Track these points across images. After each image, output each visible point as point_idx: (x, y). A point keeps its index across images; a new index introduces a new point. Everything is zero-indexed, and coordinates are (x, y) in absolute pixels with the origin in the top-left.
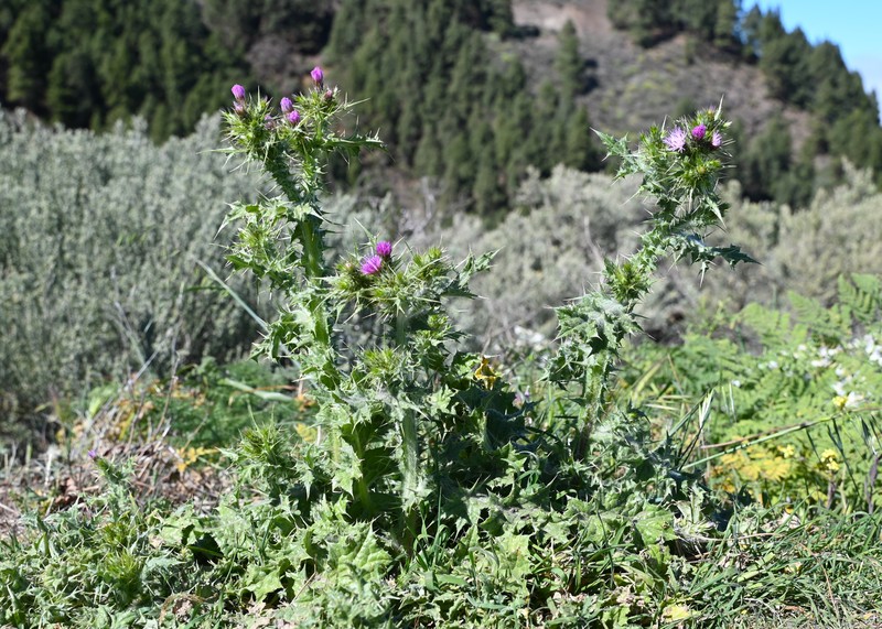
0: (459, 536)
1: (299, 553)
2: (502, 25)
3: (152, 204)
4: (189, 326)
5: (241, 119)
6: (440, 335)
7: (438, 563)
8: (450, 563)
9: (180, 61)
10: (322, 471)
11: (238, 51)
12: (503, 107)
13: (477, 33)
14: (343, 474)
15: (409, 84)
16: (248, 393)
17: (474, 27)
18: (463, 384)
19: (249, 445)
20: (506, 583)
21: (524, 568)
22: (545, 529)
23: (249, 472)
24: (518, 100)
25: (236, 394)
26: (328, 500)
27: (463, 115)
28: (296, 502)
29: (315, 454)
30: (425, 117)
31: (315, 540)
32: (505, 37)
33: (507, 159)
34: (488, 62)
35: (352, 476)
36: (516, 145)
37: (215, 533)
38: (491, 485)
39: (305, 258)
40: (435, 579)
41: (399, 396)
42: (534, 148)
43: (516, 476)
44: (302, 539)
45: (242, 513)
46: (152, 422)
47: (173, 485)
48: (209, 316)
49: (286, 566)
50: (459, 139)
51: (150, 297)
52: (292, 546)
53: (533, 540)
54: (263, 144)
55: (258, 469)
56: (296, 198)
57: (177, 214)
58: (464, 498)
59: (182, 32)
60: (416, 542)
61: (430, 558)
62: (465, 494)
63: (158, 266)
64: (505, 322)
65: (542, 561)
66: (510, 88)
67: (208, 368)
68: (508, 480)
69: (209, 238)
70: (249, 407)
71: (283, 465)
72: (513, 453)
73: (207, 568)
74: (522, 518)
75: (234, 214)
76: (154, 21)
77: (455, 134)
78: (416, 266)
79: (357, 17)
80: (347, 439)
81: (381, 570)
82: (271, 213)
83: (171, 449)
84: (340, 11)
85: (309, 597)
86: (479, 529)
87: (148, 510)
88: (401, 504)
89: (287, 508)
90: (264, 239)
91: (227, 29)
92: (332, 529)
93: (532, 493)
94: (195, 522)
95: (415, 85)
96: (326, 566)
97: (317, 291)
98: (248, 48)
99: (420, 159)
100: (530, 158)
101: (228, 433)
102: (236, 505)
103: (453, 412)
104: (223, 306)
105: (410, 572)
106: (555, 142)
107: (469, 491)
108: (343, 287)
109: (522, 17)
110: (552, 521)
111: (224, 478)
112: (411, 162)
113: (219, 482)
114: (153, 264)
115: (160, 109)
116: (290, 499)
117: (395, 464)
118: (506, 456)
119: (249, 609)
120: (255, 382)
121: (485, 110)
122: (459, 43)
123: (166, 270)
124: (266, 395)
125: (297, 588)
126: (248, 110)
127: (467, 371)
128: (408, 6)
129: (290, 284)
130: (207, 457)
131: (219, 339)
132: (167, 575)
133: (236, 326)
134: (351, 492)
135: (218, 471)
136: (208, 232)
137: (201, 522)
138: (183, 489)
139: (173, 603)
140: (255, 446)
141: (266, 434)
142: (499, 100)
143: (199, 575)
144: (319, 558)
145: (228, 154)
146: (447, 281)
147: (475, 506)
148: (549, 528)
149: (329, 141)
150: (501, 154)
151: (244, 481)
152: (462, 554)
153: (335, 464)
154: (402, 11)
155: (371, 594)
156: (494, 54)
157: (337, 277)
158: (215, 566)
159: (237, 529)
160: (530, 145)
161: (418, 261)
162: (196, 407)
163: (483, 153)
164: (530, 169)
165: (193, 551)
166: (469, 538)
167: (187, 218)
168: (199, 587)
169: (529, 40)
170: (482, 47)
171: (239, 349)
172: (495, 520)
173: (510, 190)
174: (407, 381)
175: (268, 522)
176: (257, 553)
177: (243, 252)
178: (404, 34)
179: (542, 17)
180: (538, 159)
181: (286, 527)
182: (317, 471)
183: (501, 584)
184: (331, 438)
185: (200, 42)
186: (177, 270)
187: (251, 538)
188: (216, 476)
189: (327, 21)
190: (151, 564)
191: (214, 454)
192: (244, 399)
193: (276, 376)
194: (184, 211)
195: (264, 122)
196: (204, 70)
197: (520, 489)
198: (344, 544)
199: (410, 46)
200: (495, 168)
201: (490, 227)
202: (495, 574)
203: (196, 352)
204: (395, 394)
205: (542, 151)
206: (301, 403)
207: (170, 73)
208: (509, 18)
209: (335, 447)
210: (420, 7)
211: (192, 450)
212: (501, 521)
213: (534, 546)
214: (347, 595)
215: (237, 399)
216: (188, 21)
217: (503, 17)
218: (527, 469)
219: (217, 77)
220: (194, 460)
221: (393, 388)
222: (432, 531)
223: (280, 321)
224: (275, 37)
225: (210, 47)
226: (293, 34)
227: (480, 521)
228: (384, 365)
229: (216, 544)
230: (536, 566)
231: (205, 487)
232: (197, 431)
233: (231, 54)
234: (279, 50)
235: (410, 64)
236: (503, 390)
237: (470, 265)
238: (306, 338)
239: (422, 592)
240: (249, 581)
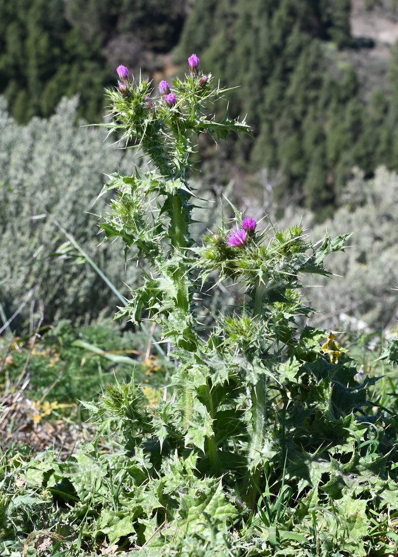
0: (300, 497)
1: (151, 502)
2: (340, 36)
3: (16, 178)
4: (43, 292)
5: (124, 97)
6: (292, 309)
7: (280, 521)
8: (291, 521)
9: (43, 51)
10: (174, 428)
11: (96, 46)
12: (336, 111)
13: (316, 42)
14: (196, 432)
15: (250, 85)
16: (99, 355)
17: (314, 36)
18: (310, 356)
19: (109, 399)
20: (343, 542)
21: (362, 530)
22: (382, 496)
23: (109, 424)
24: (351, 106)
25: (88, 355)
26: (179, 455)
27: (299, 116)
28: (149, 455)
29: (169, 412)
30: (263, 116)
31: (166, 491)
32: (342, 47)
33: (336, 160)
34: (325, 69)
35: (204, 433)
36: (346, 147)
37: (73, 478)
38: (332, 451)
39: (172, 229)
40: (278, 534)
41: (254, 362)
42: (362, 152)
43: (356, 444)
44: (155, 489)
45: (99, 461)
46: (10, 376)
47: (28, 435)
48: (61, 284)
49: (139, 513)
50: (293, 139)
51: (9, 263)
52: (144, 495)
53: (370, 505)
54: (143, 121)
55: (116, 422)
56: (168, 173)
57: (37, 188)
58: (307, 462)
59: (46, 26)
60: (261, 499)
61: (272, 515)
62: (308, 458)
63: (18, 235)
64: (333, 308)
65: (378, 525)
66: (343, 94)
67: (63, 330)
68: (348, 448)
69: (66, 213)
70: (100, 368)
71: (140, 419)
72: (354, 423)
73: (65, 509)
74: (361, 484)
75: (112, 184)
76: (21, 15)
77: (289, 135)
78: (277, 242)
79: (206, 21)
80: (201, 399)
81: (229, 523)
82: (146, 185)
83: (27, 401)
84: (191, 15)
85: (159, 543)
86: (319, 491)
87: (11, 454)
88: (247, 463)
89: (141, 460)
90: (134, 211)
91: (87, 25)
92: (181, 482)
93: (371, 462)
94: (55, 467)
95: (256, 87)
96: (177, 515)
97: (184, 260)
98: (105, 44)
99: (255, 155)
100: (358, 160)
101: (81, 390)
102: (93, 454)
103: (300, 381)
104: (75, 276)
105: (252, 527)
106: (382, 147)
107: (312, 455)
108: (210, 257)
109: (359, 29)
110: (389, 489)
111: (74, 432)
112: (247, 158)
113: (69, 435)
114: (13, 233)
115: (21, 95)
116: (145, 451)
117: (243, 426)
118: (348, 425)
119: (102, 550)
120: (106, 345)
121: (319, 114)
122: (299, 50)
123: (25, 239)
124: (115, 358)
125: (148, 534)
126: (131, 89)
127: (315, 345)
128: (255, 13)
129: (156, 253)
130: (59, 411)
131: (70, 306)
132: (30, 513)
133: (87, 296)
134: (202, 448)
135: (69, 425)
136: (65, 207)
137: (61, 468)
138: (37, 439)
139: (35, 538)
140: (115, 401)
141: (127, 389)
142: (333, 104)
143: (58, 515)
144: (169, 508)
145: (109, 129)
146: (303, 259)
147: (317, 470)
148: (385, 495)
149: (201, 123)
150: (331, 155)
151: (103, 432)
152: (302, 513)
153: (188, 421)
154: (248, 17)
155: (223, 542)
156: (331, 62)
157: (204, 248)
158: (72, 509)
159: (94, 476)
160: (358, 149)
161: (280, 237)
162: (51, 365)
163: (315, 153)
164: (355, 170)
165: (53, 493)
166: (310, 499)
167: (46, 192)
168: (59, 526)
169: (364, 51)
170: (320, 55)
171: (88, 316)
172: (335, 485)
173: (338, 188)
174: (262, 349)
175: (122, 472)
176: (111, 499)
177: (114, 221)
178: (249, 39)
179: (378, 31)
180: (365, 162)
181: (139, 477)
182: (170, 428)
183: (339, 543)
184: (184, 399)
185: (62, 36)
186: (36, 240)
187: (106, 485)
188: (66, 429)
189: (179, 23)
190: (17, 502)
191: (66, 409)
192: (95, 360)
193: (125, 340)
194: (43, 186)
195: (144, 101)
196: (63, 62)
197: (359, 458)
198: (194, 496)
199: (253, 50)
200: (325, 168)
201: (318, 221)
202: (334, 534)
203: (48, 317)
204: (250, 359)
205: (369, 155)
206: (148, 368)
207: (33, 62)
208: (347, 29)
209: (187, 407)
210: (265, 15)
211: (47, 404)
212: (340, 486)
213: (371, 510)
214: (200, 541)
215: (88, 361)
216: (52, 16)
217: (341, 28)
218: (366, 439)
219: (75, 68)
220: (48, 412)
221: (249, 353)
222: (275, 490)
223: (145, 286)
224: (130, 35)
225: (70, 40)
226: (147, 33)
227: (320, 484)
228: (242, 332)
229: (72, 488)
230: (373, 529)
231: (57, 439)
232: (52, 387)
233: (89, 49)
234: (133, 47)
235: (253, 66)
236: (345, 364)
237: (326, 245)
238: (167, 304)
239: (264, 546)
240: (104, 524)
